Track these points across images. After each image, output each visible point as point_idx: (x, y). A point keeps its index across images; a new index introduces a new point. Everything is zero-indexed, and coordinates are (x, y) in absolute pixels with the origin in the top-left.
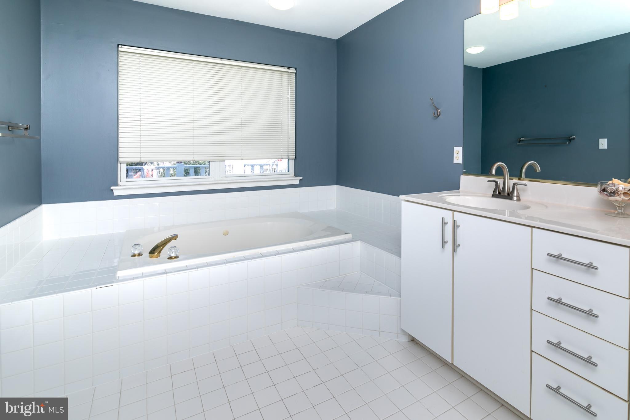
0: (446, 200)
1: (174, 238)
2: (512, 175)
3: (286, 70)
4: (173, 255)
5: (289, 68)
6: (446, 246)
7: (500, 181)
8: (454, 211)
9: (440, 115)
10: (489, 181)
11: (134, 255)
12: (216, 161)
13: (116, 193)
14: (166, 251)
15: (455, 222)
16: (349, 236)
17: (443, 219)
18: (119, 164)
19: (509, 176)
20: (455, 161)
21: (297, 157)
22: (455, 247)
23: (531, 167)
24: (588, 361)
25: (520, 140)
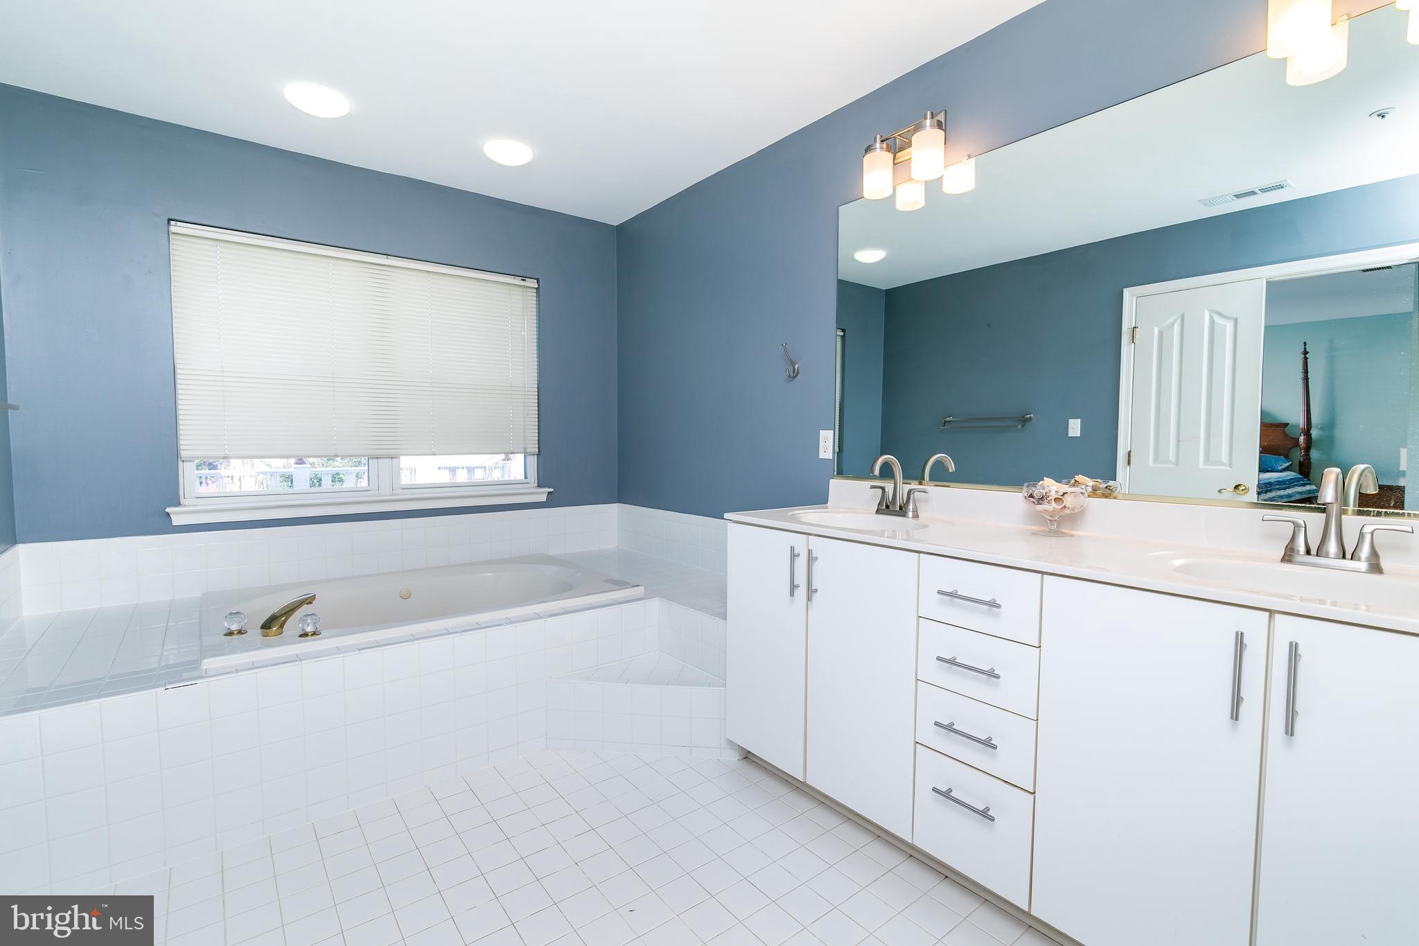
0: (802, 520)
1: (309, 600)
2: (907, 477)
3: (518, 281)
4: (309, 629)
5: (524, 278)
6: (797, 592)
7: (889, 486)
8: (810, 534)
9: (798, 373)
10: (873, 487)
11: (230, 633)
12: (381, 458)
13: (177, 520)
14: (293, 624)
15: (810, 552)
16: (639, 591)
17: (792, 549)
18: (180, 464)
19: (903, 479)
20: (822, 455)
21: (541, 450)
22: (811, 592)
23: (939, 463)
24: (988, 744)
25: (945, 422)
